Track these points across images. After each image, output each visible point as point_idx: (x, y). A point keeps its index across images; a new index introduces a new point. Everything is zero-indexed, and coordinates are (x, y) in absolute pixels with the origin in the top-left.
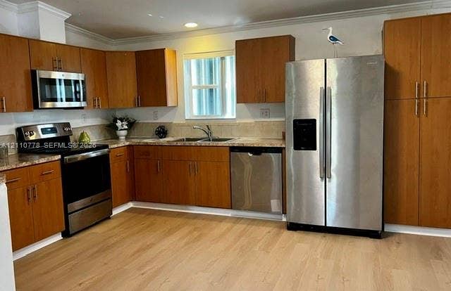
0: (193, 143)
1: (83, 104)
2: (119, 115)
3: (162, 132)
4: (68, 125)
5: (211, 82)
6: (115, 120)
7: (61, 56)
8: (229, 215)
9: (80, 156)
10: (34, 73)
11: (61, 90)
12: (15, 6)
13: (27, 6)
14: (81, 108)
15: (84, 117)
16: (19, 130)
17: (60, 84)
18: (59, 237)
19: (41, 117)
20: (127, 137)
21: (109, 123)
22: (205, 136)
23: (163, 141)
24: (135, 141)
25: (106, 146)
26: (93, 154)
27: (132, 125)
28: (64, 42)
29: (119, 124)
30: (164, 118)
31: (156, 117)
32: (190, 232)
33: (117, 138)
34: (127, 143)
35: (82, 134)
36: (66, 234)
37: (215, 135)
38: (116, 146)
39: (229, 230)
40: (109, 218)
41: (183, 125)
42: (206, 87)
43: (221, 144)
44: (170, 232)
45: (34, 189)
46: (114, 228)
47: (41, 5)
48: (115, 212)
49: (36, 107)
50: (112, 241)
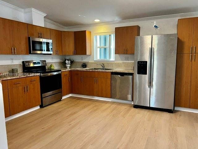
0: (96, 70)
2: (67, 58)
3: (84, 65)
4: (45, 61)
5: (105, 45)
6: (65, 60)
7: (42, 31)
8: (110, 101)
9: (49, 74)
10: (29, 39)
12: (23, 10)
13: (27, 10)
14: (51, 54)
15: (52, 58)
16: (23, 62)
18: (38, 107)
19: (34, 58)
20: (70, 67)
21: (63, 61)
22: (102, 67)
23: (84, 69)
24: (73, 69)
25: (60, 71)
26: (55, 73)
27: (72, 62)
28: (44, 26)
29: (67, 62)
30: (85, 60)
31: (82, 60)
32: (93, 107)
33: (66, 67)
34: (70, 70)
35: (51, 65)
36: (42, 106)
37: (106, 67)
38: (64, 70)
39: (110, 107)
40: (61, 100)
41: (93, 63)
42: (103, 47)
43: (107, 71)
44: (85, 107)
45: (27, 87)
46: (62, 104)
47: (33, 9)
48: (63, 98)
49: (30, 53)
50: (60, 110)
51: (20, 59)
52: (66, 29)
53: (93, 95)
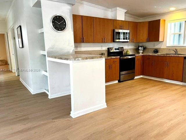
0: (168, 55)
1: (128, 40)
2: (140, 45)
3: (156, 51)
4: (123, 48)
5: (180, 32)
6: (139, 47)
7: (122, 24)
8: (181, 84)
9: (125, 57)
10: (114, 30)
11: (122, 36)
12: (110, 10)
13: (113, 9)
14: (128, 42)
15: (128, 45)
16: (108, 48)
17: (122, 34)
18: (117, 82)
19: (115, 45)
20: (142, 53)
21: (136, 48)
22: (175, 53)
23: (156, 54)
24: (145, 54)
25: (134, 55)
26: (130, 57)
27: (145, 49)
28: (124, 20)
29: (140, 48)
30: (157, 46)
31: (154, 46)
33: (139, 53)
34: (142, 55)
35: (127, 51)
36: (119, 81)
37: (179, 53)
38: (138, 55)
40: (133, 79)
41: (165, 49)
42: (177, 34)
43: (180, 55)
45: (111, 66)
46: (135, 82)
47: (118, 8)
48: (136, 78)
49: (114, 41)
50: (133, 85)
51: (106, 47)
52: (141, 20)
53: (163, 77)
